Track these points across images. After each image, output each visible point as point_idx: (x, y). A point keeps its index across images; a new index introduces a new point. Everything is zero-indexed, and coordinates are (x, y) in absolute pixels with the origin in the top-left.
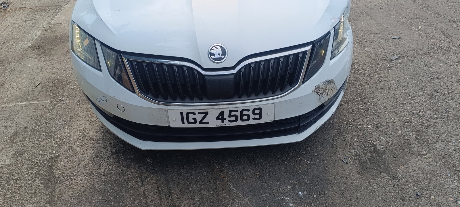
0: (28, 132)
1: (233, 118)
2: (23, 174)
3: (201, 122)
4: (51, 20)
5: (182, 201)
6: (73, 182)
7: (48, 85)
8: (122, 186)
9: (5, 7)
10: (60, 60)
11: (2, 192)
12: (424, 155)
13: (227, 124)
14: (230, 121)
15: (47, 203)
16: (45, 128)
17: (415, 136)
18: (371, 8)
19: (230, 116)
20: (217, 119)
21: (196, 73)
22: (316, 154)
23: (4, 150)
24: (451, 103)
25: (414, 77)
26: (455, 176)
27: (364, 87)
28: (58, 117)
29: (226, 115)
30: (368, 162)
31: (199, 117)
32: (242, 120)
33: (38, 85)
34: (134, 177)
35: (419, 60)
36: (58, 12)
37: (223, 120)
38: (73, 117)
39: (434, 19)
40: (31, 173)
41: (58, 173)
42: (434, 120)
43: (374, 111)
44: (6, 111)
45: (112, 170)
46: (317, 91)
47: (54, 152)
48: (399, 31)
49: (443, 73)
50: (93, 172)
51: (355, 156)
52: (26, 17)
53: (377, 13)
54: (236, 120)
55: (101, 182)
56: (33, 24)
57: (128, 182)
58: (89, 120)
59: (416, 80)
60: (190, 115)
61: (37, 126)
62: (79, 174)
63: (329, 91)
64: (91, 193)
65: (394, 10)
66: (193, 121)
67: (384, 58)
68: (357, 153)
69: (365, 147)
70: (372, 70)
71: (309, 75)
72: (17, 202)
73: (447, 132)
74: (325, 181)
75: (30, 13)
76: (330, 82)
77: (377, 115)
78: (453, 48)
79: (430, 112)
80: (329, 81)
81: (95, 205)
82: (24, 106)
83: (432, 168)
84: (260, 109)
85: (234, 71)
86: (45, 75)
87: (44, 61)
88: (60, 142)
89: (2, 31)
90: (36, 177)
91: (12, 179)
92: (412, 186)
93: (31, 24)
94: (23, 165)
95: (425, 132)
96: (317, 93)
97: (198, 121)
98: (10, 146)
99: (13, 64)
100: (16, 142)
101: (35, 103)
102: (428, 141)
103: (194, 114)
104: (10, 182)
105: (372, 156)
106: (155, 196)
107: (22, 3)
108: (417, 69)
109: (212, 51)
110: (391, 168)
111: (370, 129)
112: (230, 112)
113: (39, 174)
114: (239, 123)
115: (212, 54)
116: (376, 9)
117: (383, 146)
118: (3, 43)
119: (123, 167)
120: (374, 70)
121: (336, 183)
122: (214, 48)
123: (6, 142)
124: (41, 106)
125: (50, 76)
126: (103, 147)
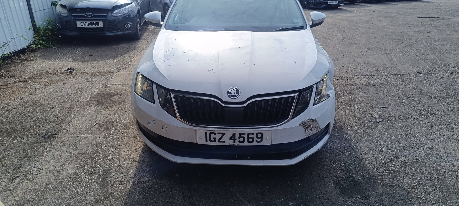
0: (88, 153)
1: (242, 140)
2: (85, 179)
3: (219, 141)
4: (106, 82)
5: (201, 202)
6: (121, 186)
7: (103, 125)
8: (156, 190)
9: (71, 71)
10: (112, 109)
11: (70, 188)
12: (393, 186)
13: (237, 143)
14: (239, 142)
15: (102, 197)
16: (101, 152)
17: (387, 173)
18: (365, 85)
19: (240, 137)
20: (231, 139)
21: (218, 105)
22: (306, 180)
23: (71, 163)
24: (421, 153)
25: (393, 134)
26: (416, 201)
27: (351, 139)
28: (111, 145)
29: (237, 136)
30: (347, 187)
31: (218, 137)
32: (248, 142)
33: (95, 125)
34: (166, 186)
35: (400, 123)
36: (111, 77)
37: (235, 140)
38: (121, 146)
39: (418, 95)
40: (91, 178)
41: (110, 179)
42: (405, 163)
43: (357, 155)
44: (72, 139)
45: (149, 180)
46: (303, 125)
47: (107, 167)
48: (387, 102)
49: (419, 133)
50: (135, 180)
51: (337, 183)
52: (87, 79)
53: (369, 89)
54: (244, 142)
55: (141, 187)
56: (92, 84)
57: (161, 188)
58: (133, 148)
59: (394, 137)
60: (212, 135)
61: (95, 150)
62: (125, 181)
63: (312, 127)
64: (134, 193)
65: (385, 87)
66: (214, 140)
67: (371, 121)
68: (339, 181)
69: (346, 178)
70: (359, 128)
71: (297, 114)
72: (81, 195)
73: (414, 173)
74: (311, 197)
75: (90, 77)
76: (314, 120)
77: (358, 158)
78: (431, 116)
79: (403, 158)
80: (312, 120)
81: (136, 200)
82: (85, 137)
83: (398, 194)
84: (261, 134)
85: (244, 105)
86: (101, 118)
87: (101, 109)
88: (112, 161)
89: (68, 88)
90: (94, 181)
91: (77, 181)
92: (380, 204)
93: (90, 84)
94: (85, 173)
95: (396, 171)
96: (304, 127)
97: (217, 140)
98: (75, 161)
99: (77, 110)
100: (80, 159)
101: (94, 136)
102: (398, 177)
103: (215, 134)
104: (75, 183)
105: (351, 184)
106: (181, 198)
107: (84, 70)
108: (397, 129)
109: (230, 91)
110: (364, 193)
111: (351, 166)
112: (240, 134)
113: (96, 179)
114: (246, 144)
115: (230, 93)
116: (369, 86)
117: (360, 178)
118: (69, 96)
119: (158, 179)
120: (361, 128)
121: (319, 199)
122: (232, 89)
123: (73, 159)
124: (98, 138)
125: (104, 119)
126: (143, 166)
